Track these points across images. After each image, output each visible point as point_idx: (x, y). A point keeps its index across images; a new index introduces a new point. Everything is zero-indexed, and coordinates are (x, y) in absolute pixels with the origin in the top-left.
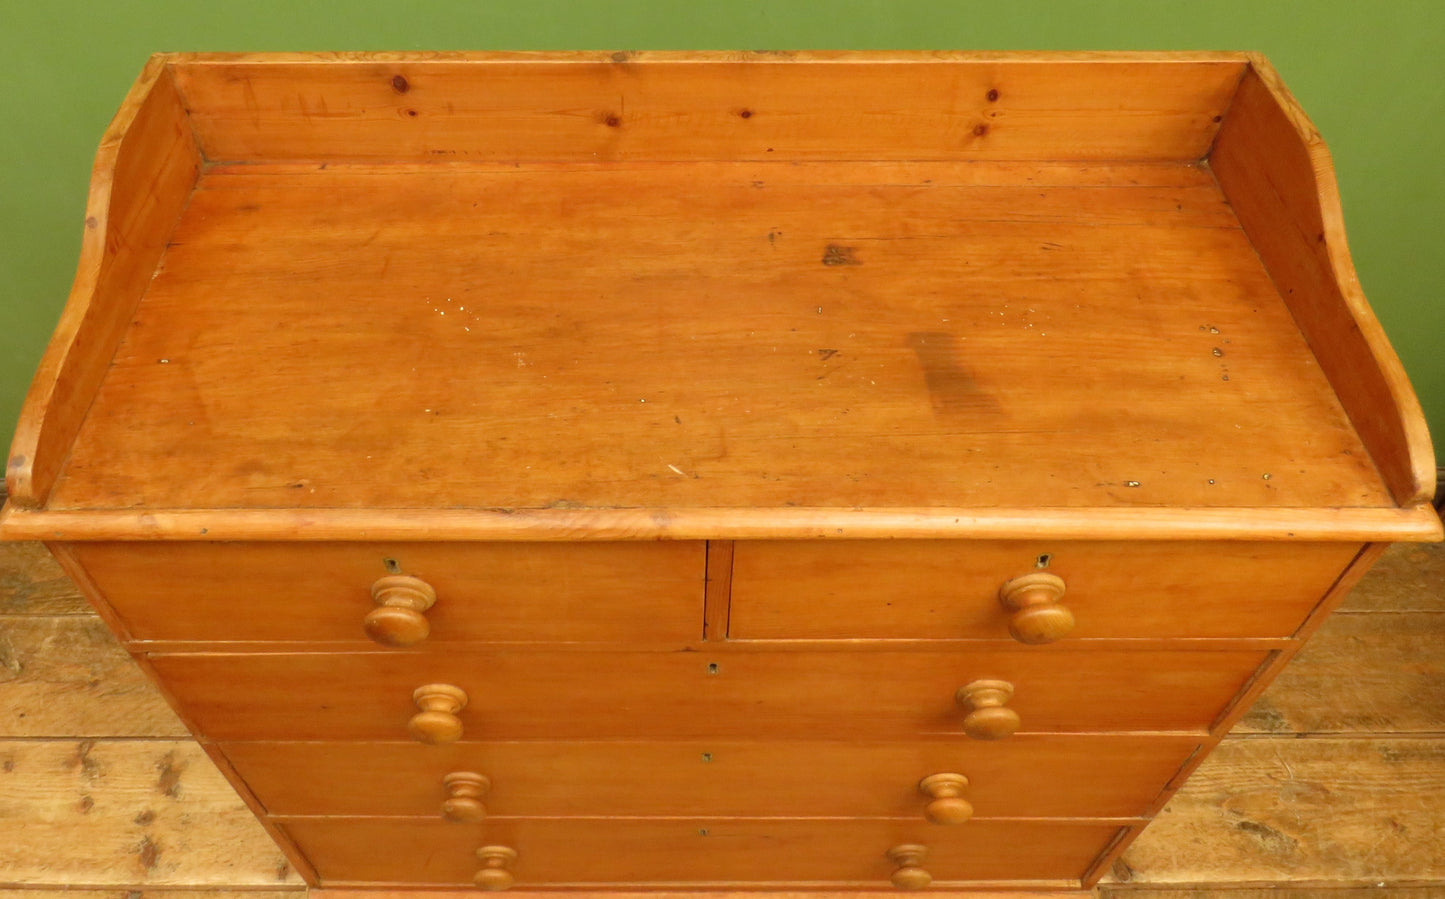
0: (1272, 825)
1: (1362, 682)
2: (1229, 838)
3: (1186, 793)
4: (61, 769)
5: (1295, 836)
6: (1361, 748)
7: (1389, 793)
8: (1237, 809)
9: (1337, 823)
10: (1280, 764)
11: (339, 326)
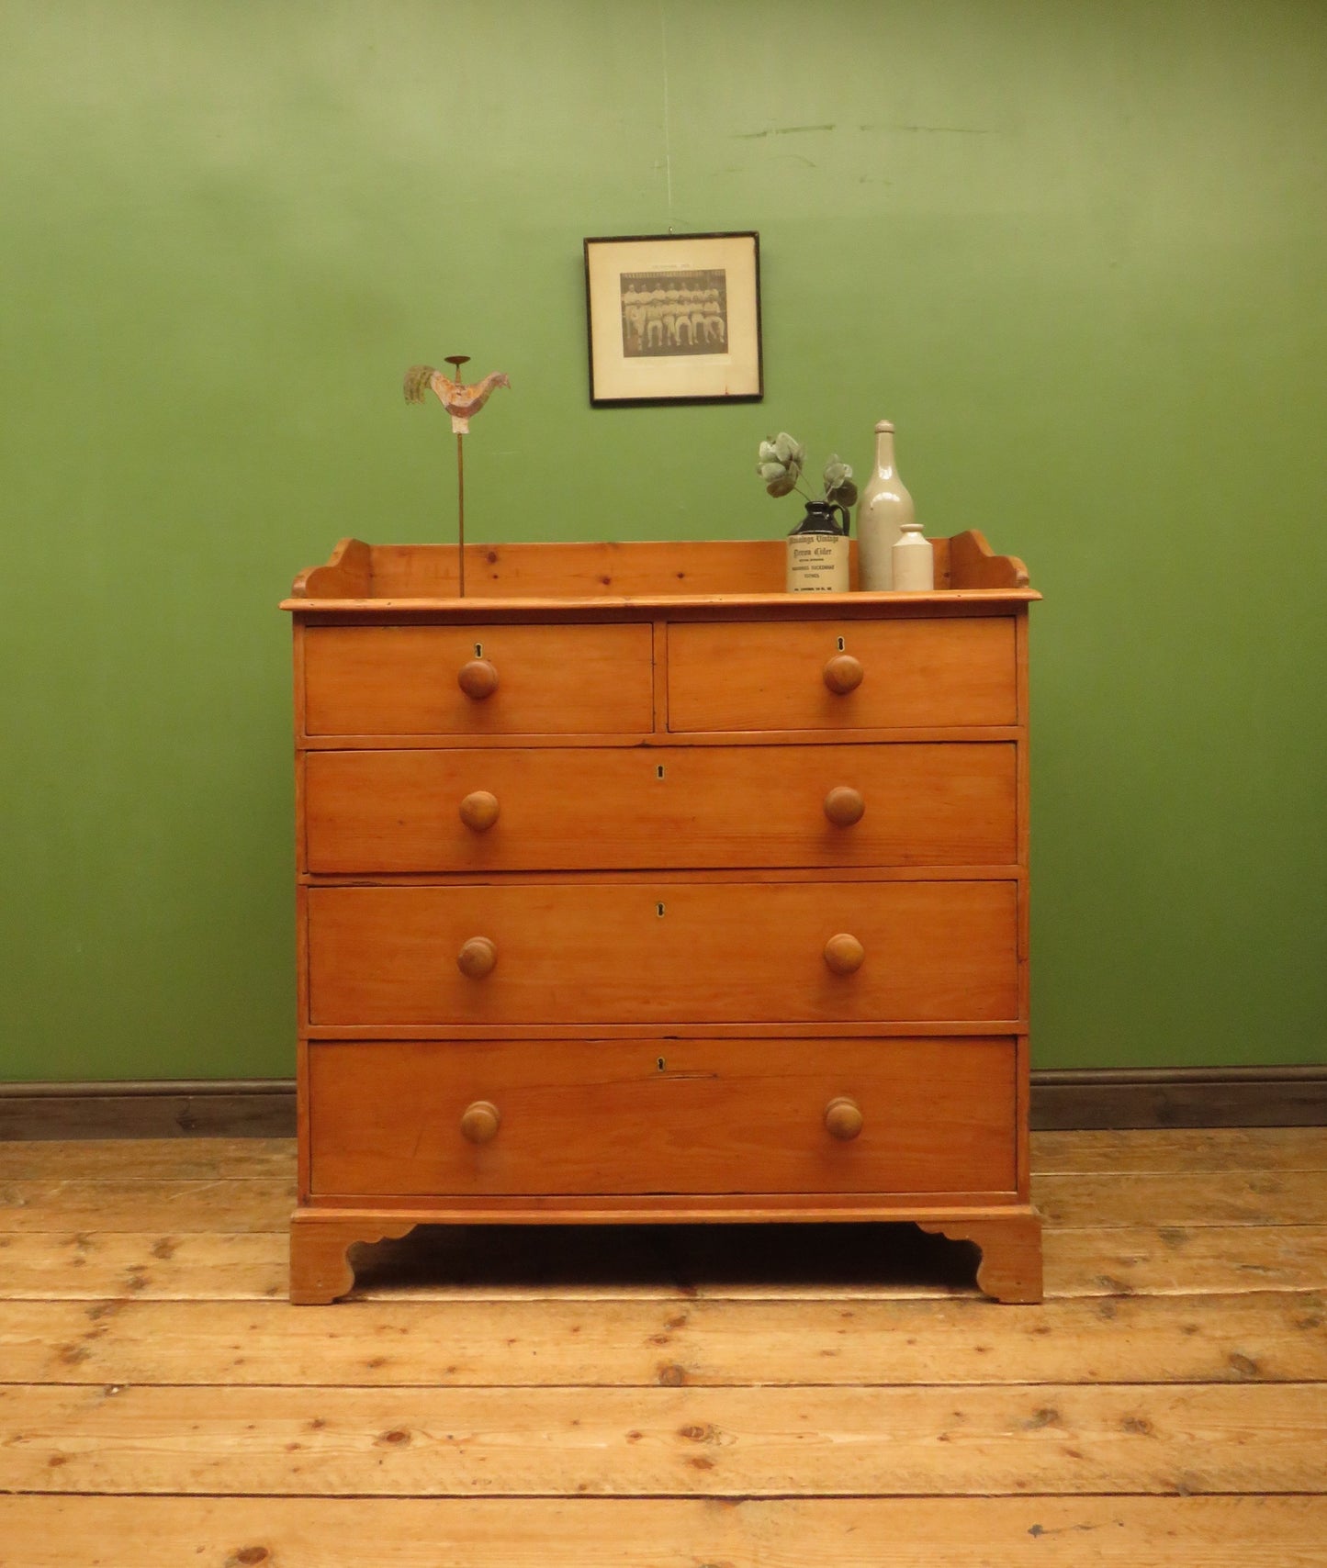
0: (1273, 1266)
2: (1229, 1273)
4: (56, 1246)
5: (1297, 1270)
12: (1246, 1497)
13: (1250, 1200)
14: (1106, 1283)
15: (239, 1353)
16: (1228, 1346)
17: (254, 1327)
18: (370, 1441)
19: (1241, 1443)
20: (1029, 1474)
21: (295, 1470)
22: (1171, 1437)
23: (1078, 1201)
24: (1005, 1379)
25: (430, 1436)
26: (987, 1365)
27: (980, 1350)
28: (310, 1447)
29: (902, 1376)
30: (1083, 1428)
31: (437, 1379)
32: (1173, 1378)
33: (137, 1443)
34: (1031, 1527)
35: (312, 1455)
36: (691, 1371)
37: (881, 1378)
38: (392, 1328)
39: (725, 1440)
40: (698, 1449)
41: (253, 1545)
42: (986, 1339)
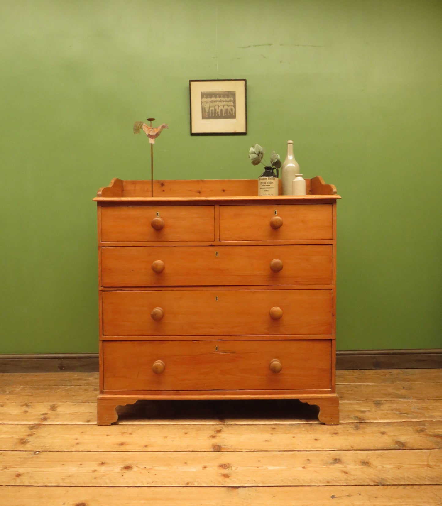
4: (19, 407)
12: (400, 486)
13: (403, 392)
14: (356, 418)
15: (77, 441)
16: (396, 438)
17: (82, 433)
18: (119, 469)
19: (399, 469)
20: (331, 479)
21: (95, 478)
22: (377, 467)
23: (348, 392)
24: (324, 449)
25: (139, 467)
26: (318, 445)
27: (316, 440)
28: (100, 471)
29: (291, 448)
30: (348, 464)
31: (141, 449)
32: (377, 448)
33: (44, 470)
34: (331, 495)
35: (101, 474)
36: (223, 447)
37: (284, 449)
38: (127, 433)
39: (234, 468)
40: (225, 471)
41: (81, 502)
42: (317, 436)
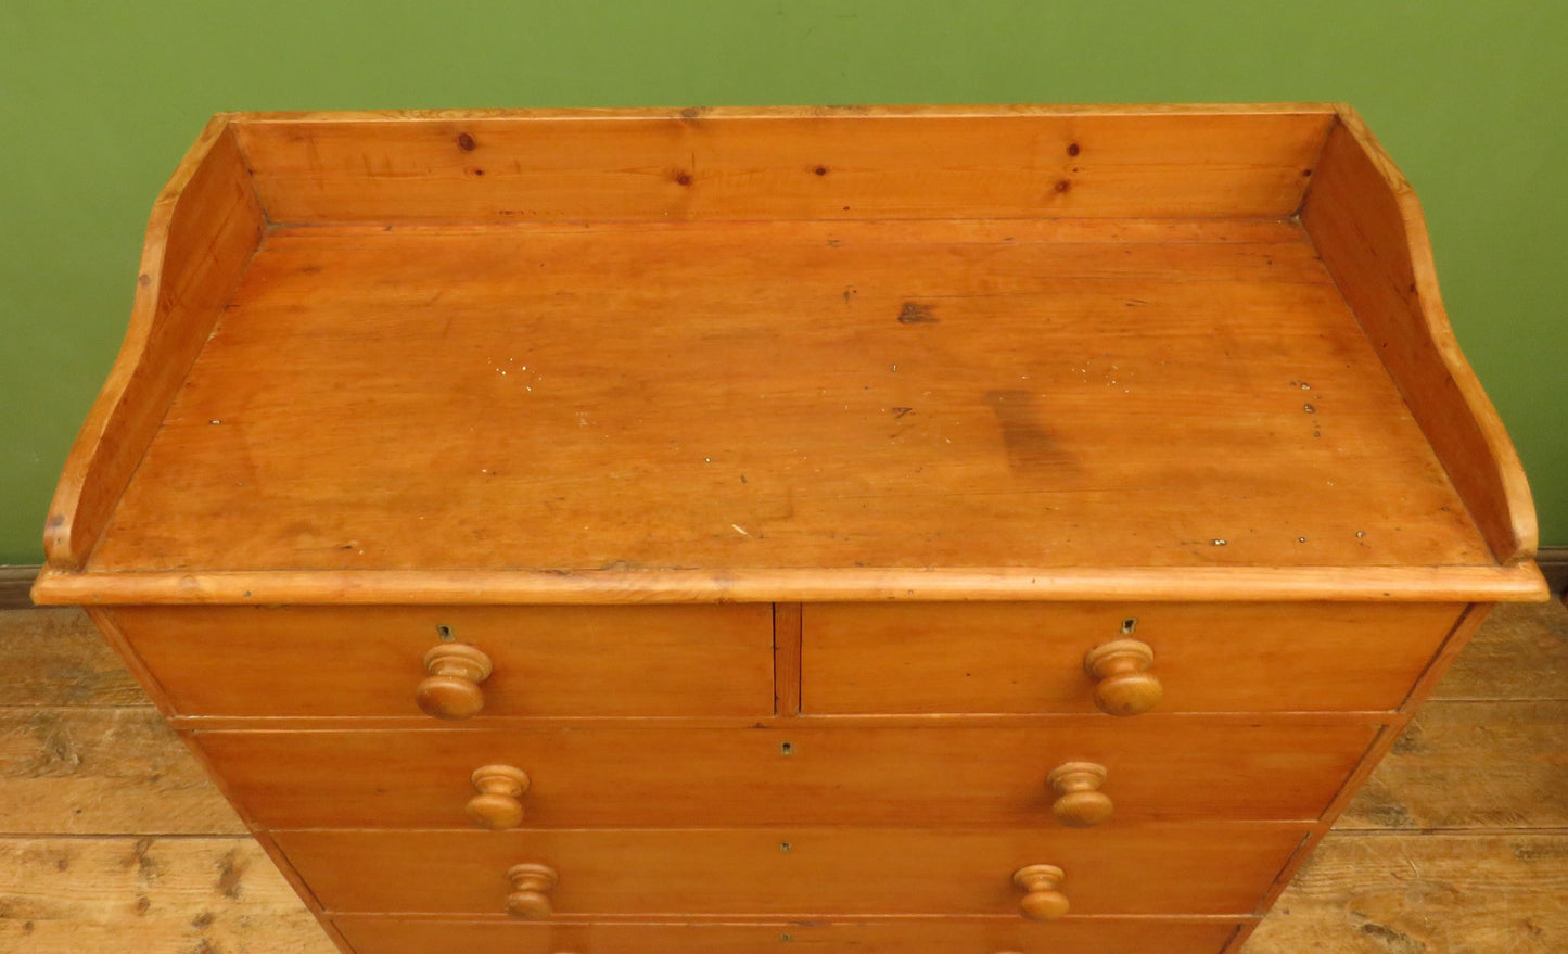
0: (1398, 928)
1: (1491, 774)
2: (1352, 942)
3: (1305, 893)
4: (117, 868)
5: (1422, 940)
6: (1492, 844)
7: (1523, 892)
8: (1362, 911)
9: (1467, 925)
10: (1404, 862)
11: (397, 386)
